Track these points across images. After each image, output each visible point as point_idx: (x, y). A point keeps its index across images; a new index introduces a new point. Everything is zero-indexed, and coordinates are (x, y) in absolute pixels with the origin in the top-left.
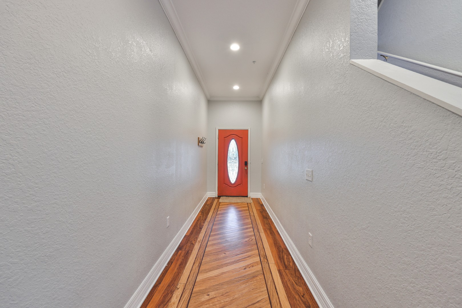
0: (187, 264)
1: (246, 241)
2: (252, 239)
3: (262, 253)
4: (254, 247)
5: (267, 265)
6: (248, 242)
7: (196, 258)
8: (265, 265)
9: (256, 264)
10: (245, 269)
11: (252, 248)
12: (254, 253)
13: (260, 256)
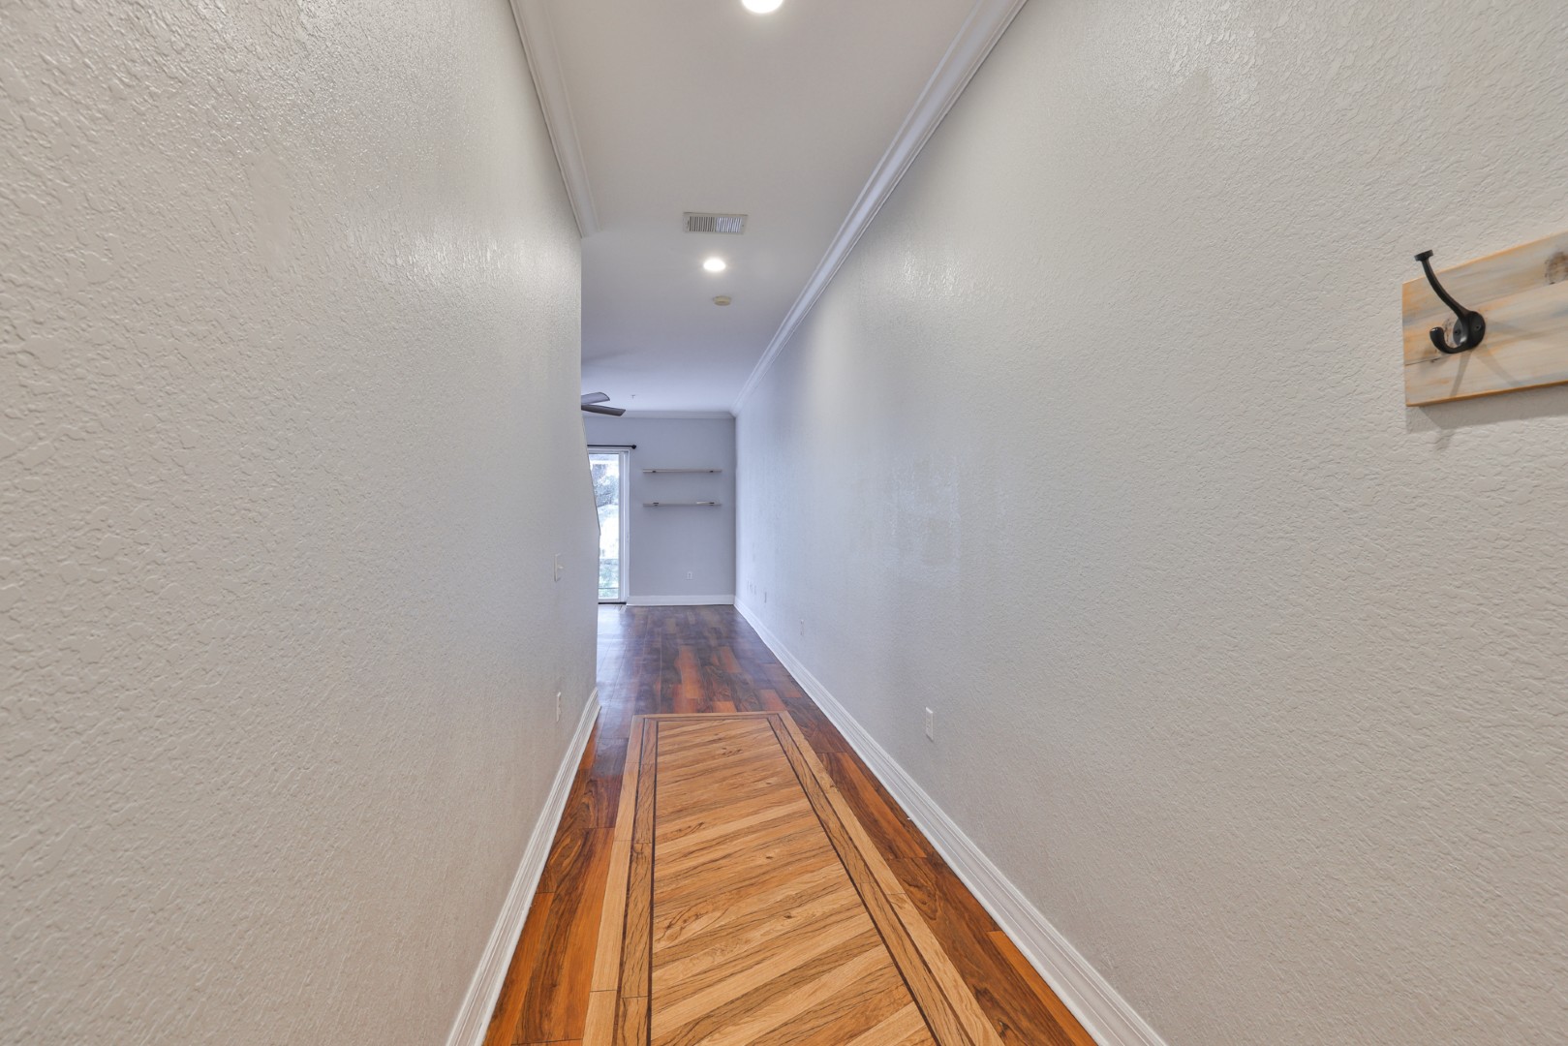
0: (858, 824)
1: (697, 916)
2: (669, 932)
3: (642, 869)
4: (665, 889)
5: (638, 836)
6: (691, 913)
7: (851, 839)
8: (644, 834)
9: (669, 836)
10: (701, 824)
11: (674, 886)
12: (670, 865)
13: (650, 860)
